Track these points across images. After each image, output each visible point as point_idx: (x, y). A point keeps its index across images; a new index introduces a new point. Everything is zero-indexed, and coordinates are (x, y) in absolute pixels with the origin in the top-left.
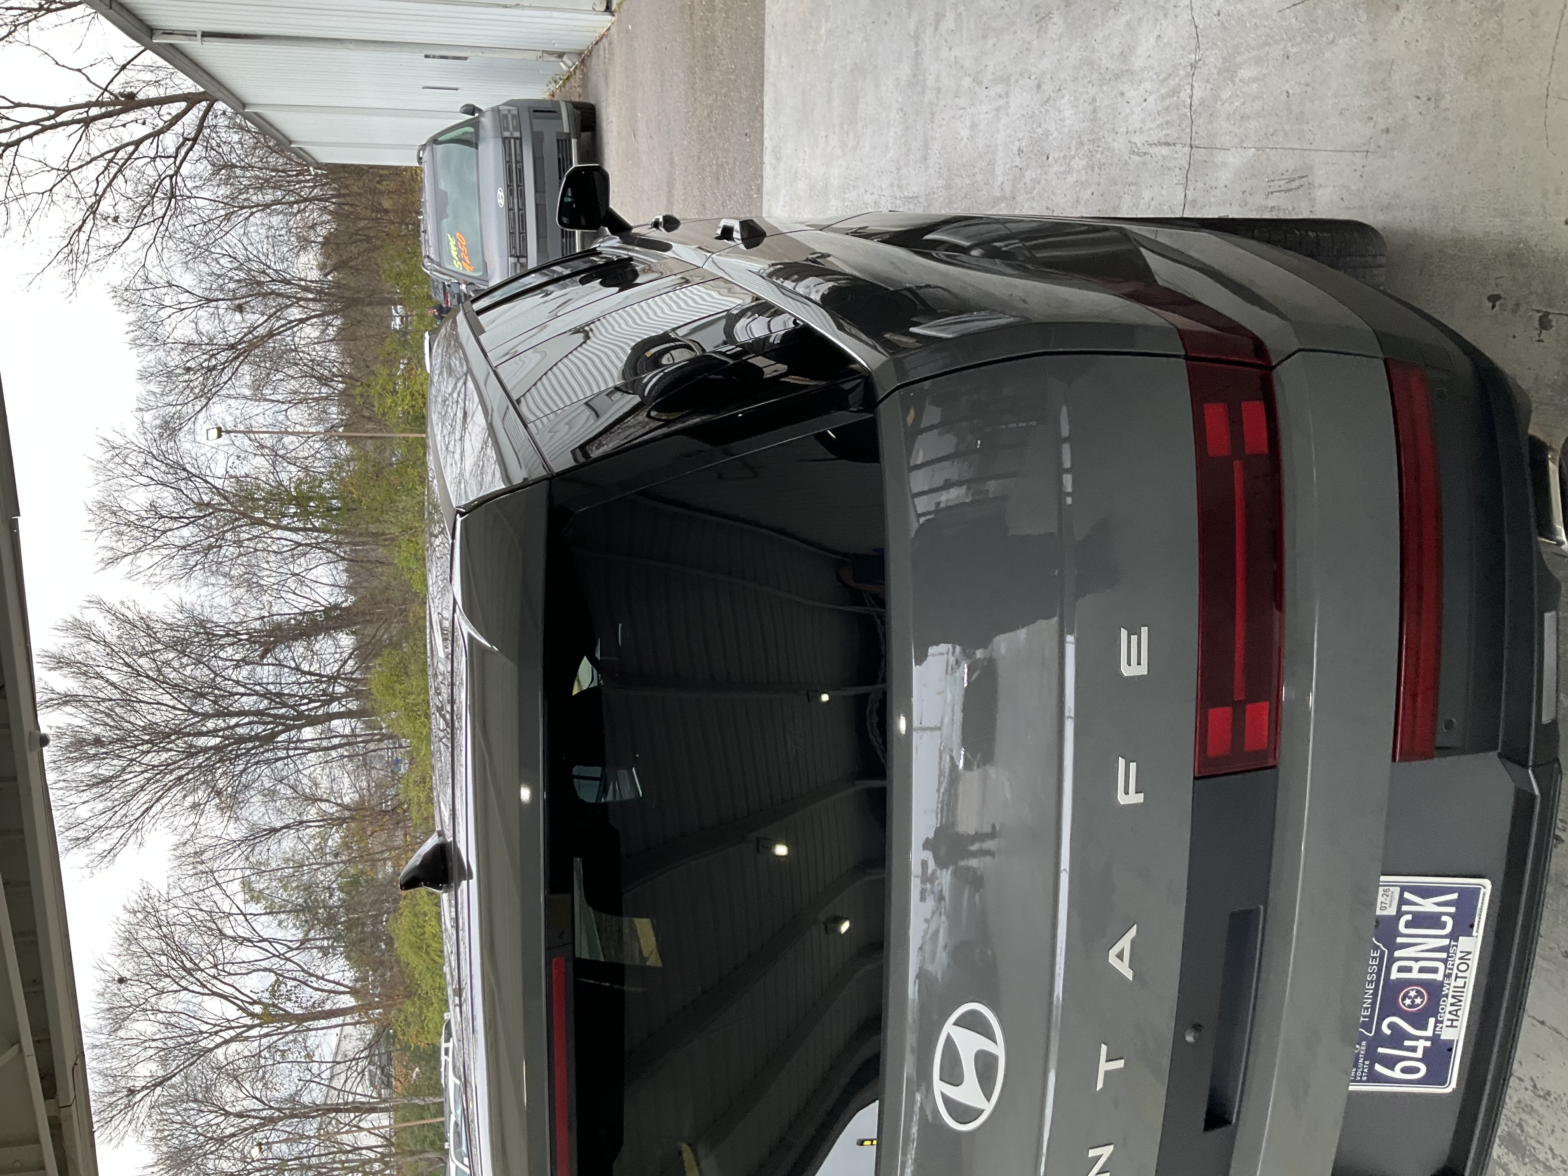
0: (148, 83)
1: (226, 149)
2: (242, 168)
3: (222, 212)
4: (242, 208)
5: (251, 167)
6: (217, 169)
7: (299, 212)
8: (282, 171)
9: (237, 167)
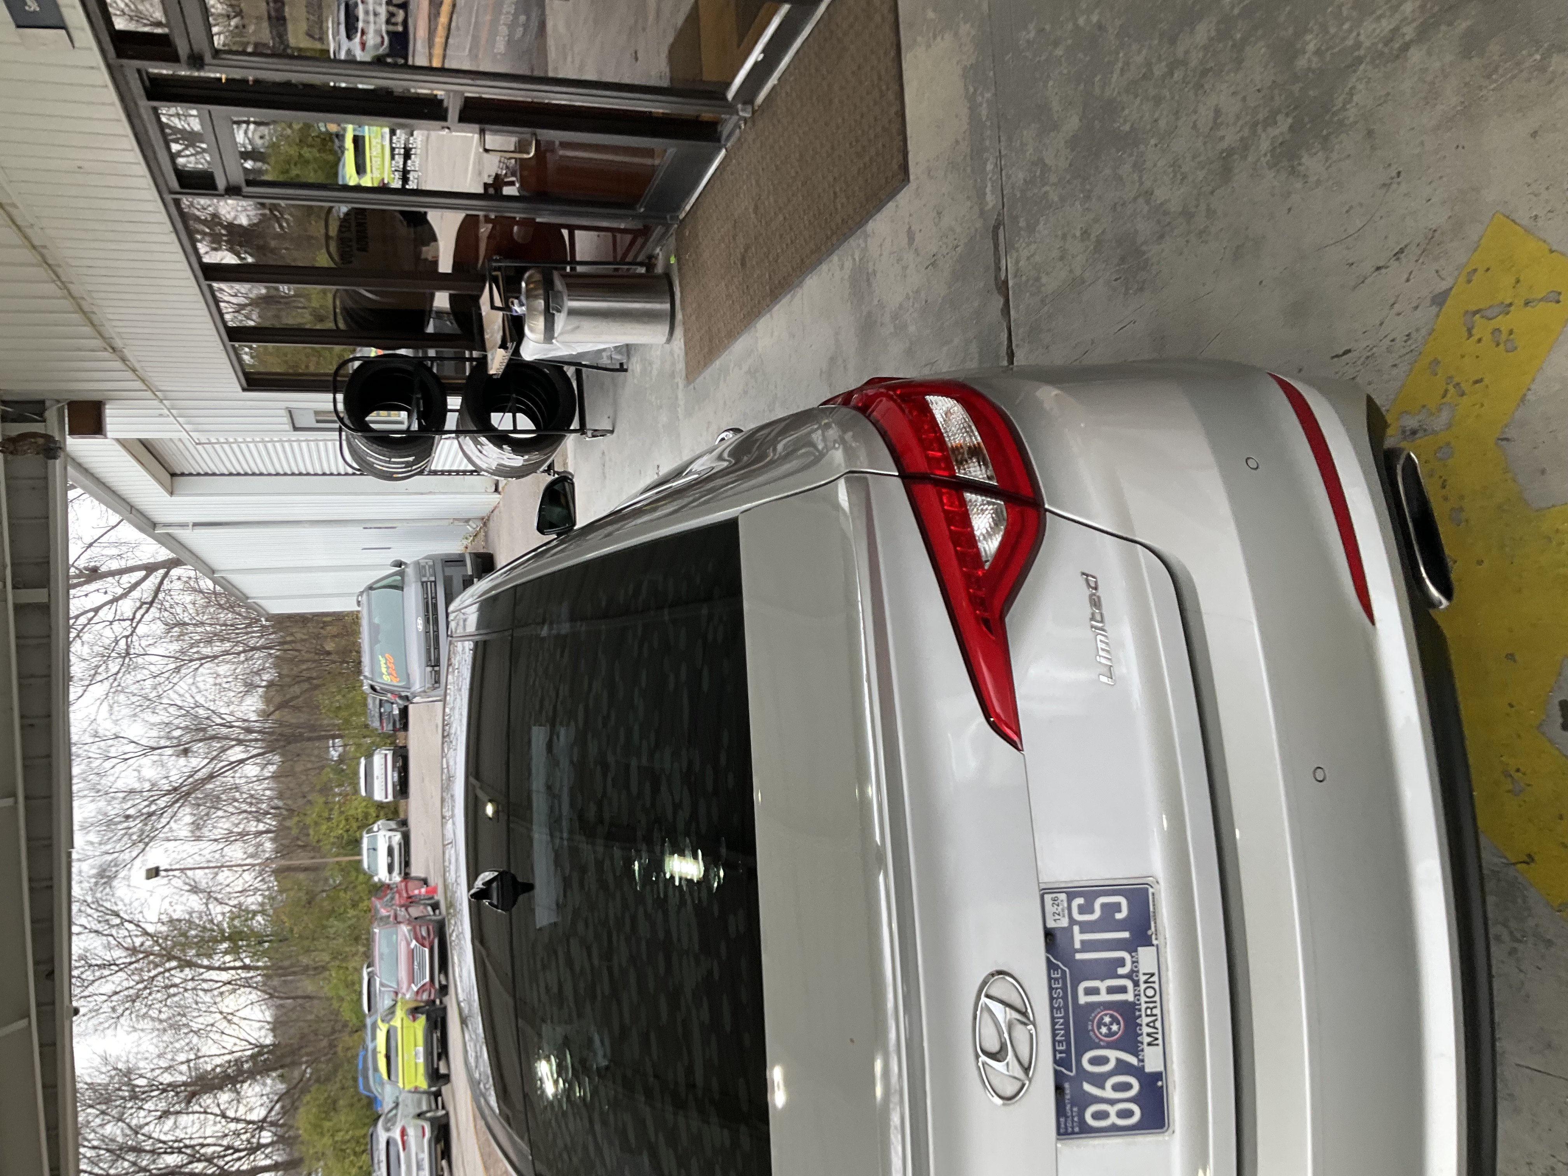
0: (112, 557)
1: (179, 610)
2: (195, 625)
3: (173, 666)
4: (191, 661)
5: (203, 624)
6: (170, 627)
7: (246, 660)
8: (232, 625)
9: (188, 624)
